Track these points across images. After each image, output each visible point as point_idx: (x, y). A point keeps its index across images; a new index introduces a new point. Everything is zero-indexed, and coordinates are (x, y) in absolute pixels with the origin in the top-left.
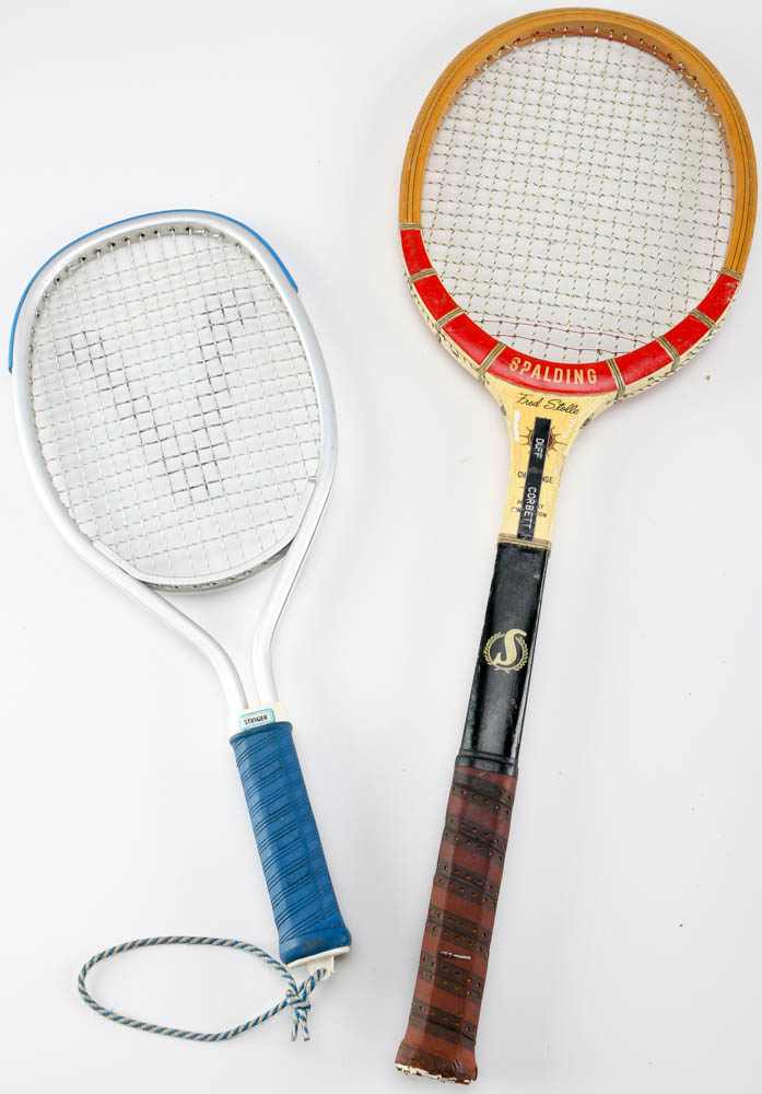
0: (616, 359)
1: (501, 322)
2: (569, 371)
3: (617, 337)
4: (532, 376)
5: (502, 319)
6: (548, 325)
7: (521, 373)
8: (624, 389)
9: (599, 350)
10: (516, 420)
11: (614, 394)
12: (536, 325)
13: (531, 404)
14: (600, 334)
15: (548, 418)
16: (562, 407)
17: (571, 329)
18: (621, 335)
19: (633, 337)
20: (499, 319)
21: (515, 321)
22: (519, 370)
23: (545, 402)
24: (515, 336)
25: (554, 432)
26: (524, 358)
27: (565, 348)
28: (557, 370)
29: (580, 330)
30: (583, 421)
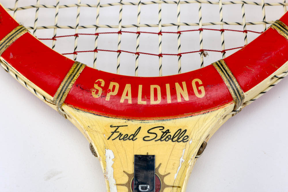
0: (226, 60)
1: (77, 35)
2: (168, 86)
3: (222, 31)
4: (122, 101)
5: (78, 31)
6: (135, 30)
7: (108, 98)
8: (242, 98)
9: (202, 51)
10: (110, 163)
11: (230, 106)
12: (120, 32)
13: (126, 138)
14: (201, 30)
15: (150, 153)
16: (166, 136)
17: (164, 29)
18: (225, 27)
19: (241, 28)
20: (73, 32)
21: (93, 31)
22: (104, 95)
23: (143, 133)
24: (96, 50)
25: (161, 171)
26: (109, 77)
27: (160, 55)
28: (152, 87)
29: (175, 29)
30: (197, 150)
